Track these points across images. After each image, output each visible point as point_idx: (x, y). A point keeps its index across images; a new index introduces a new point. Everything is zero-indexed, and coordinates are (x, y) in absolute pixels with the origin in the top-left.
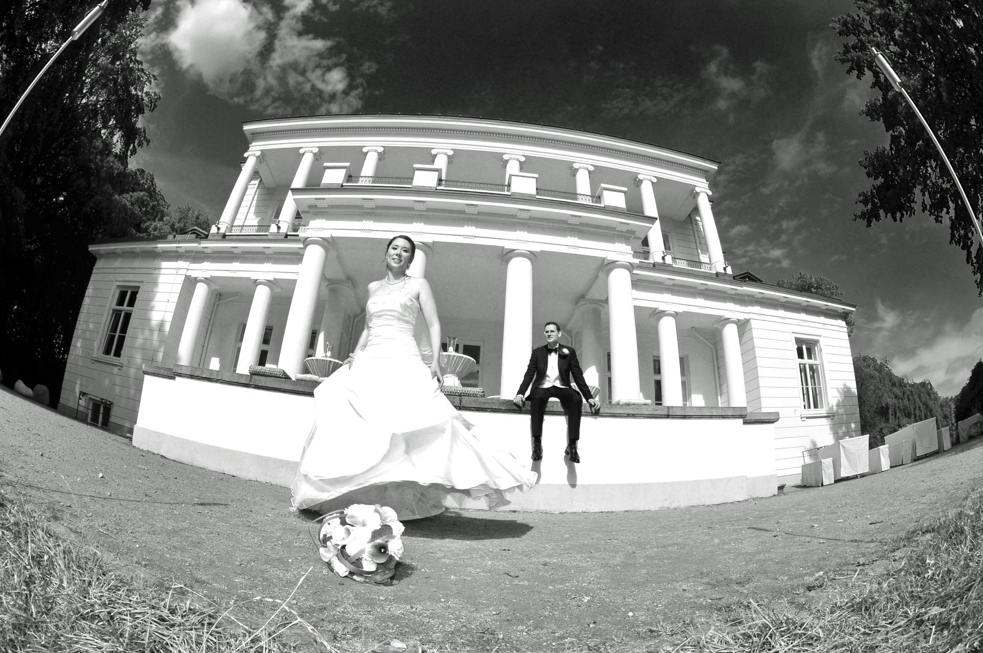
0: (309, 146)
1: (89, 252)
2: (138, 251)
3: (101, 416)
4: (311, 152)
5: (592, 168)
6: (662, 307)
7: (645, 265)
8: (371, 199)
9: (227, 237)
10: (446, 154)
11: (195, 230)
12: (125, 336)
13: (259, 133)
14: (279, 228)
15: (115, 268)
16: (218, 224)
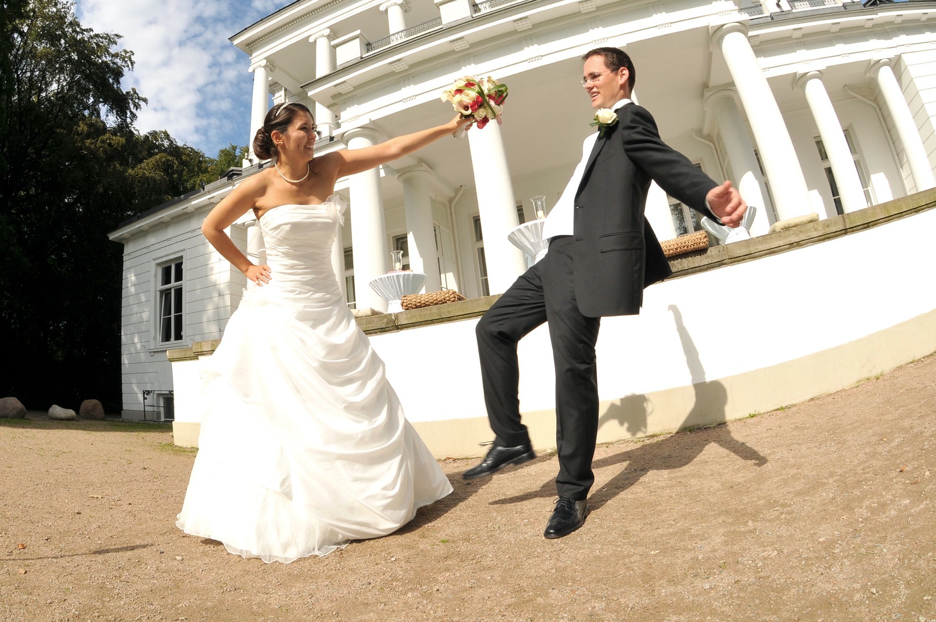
0: (319, 30)
1: (111, 242)
2: (166, 219)
4: (323, 36)
6: (801, 70)
7: (761, 21)
8: (399, 60)
9: (264, 166)
11: (232, 171)
12: (181, 315)
13: (254, 41)
15: (148, 247)
16: (248, 156)
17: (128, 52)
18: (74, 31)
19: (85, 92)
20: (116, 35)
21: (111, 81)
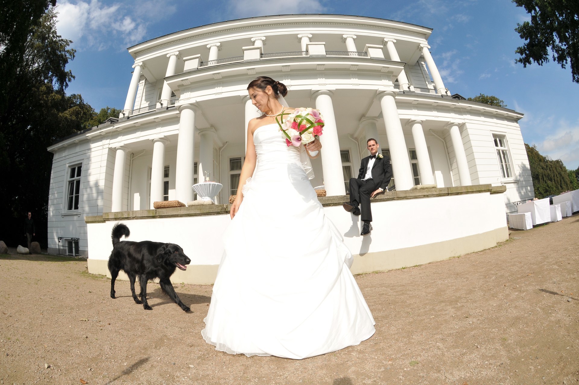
0: (172, 52)
1: (48, 151)
2: (77, 141)
3: (74, 249)
4: (174, 55)
5: (355, 37)
6: (413, 118)
7: (400, 93)
9: (130, 118)
10: (261, 40)
11: (111, 119)
12: (79, 195)
13: (139, 52)
14: (162, 104)
15: (65, 157)
16: (123, 111)
17: (74, 51)
18: (53, 36)
19: (48, 69)
20: (70, 41)
21: (61, 65)
